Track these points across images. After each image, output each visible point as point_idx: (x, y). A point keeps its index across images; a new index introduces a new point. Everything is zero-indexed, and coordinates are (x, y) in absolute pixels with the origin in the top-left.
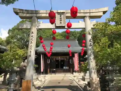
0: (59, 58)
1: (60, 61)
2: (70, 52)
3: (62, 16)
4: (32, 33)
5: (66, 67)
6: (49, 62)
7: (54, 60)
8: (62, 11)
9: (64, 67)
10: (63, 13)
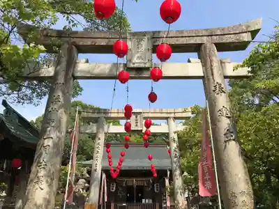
0: (134, 182)
1: (135, 186)
2: (152, 168)
3: (139, 116)
4: (99, 139)
5: (147, 201)
6: (114, 188)
7: (124, 185)
8: (138, 111)
9: (143, 200)
10: (141, 113)
